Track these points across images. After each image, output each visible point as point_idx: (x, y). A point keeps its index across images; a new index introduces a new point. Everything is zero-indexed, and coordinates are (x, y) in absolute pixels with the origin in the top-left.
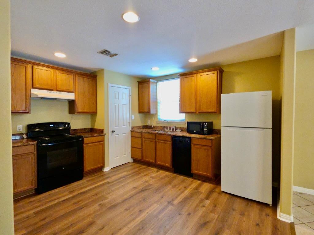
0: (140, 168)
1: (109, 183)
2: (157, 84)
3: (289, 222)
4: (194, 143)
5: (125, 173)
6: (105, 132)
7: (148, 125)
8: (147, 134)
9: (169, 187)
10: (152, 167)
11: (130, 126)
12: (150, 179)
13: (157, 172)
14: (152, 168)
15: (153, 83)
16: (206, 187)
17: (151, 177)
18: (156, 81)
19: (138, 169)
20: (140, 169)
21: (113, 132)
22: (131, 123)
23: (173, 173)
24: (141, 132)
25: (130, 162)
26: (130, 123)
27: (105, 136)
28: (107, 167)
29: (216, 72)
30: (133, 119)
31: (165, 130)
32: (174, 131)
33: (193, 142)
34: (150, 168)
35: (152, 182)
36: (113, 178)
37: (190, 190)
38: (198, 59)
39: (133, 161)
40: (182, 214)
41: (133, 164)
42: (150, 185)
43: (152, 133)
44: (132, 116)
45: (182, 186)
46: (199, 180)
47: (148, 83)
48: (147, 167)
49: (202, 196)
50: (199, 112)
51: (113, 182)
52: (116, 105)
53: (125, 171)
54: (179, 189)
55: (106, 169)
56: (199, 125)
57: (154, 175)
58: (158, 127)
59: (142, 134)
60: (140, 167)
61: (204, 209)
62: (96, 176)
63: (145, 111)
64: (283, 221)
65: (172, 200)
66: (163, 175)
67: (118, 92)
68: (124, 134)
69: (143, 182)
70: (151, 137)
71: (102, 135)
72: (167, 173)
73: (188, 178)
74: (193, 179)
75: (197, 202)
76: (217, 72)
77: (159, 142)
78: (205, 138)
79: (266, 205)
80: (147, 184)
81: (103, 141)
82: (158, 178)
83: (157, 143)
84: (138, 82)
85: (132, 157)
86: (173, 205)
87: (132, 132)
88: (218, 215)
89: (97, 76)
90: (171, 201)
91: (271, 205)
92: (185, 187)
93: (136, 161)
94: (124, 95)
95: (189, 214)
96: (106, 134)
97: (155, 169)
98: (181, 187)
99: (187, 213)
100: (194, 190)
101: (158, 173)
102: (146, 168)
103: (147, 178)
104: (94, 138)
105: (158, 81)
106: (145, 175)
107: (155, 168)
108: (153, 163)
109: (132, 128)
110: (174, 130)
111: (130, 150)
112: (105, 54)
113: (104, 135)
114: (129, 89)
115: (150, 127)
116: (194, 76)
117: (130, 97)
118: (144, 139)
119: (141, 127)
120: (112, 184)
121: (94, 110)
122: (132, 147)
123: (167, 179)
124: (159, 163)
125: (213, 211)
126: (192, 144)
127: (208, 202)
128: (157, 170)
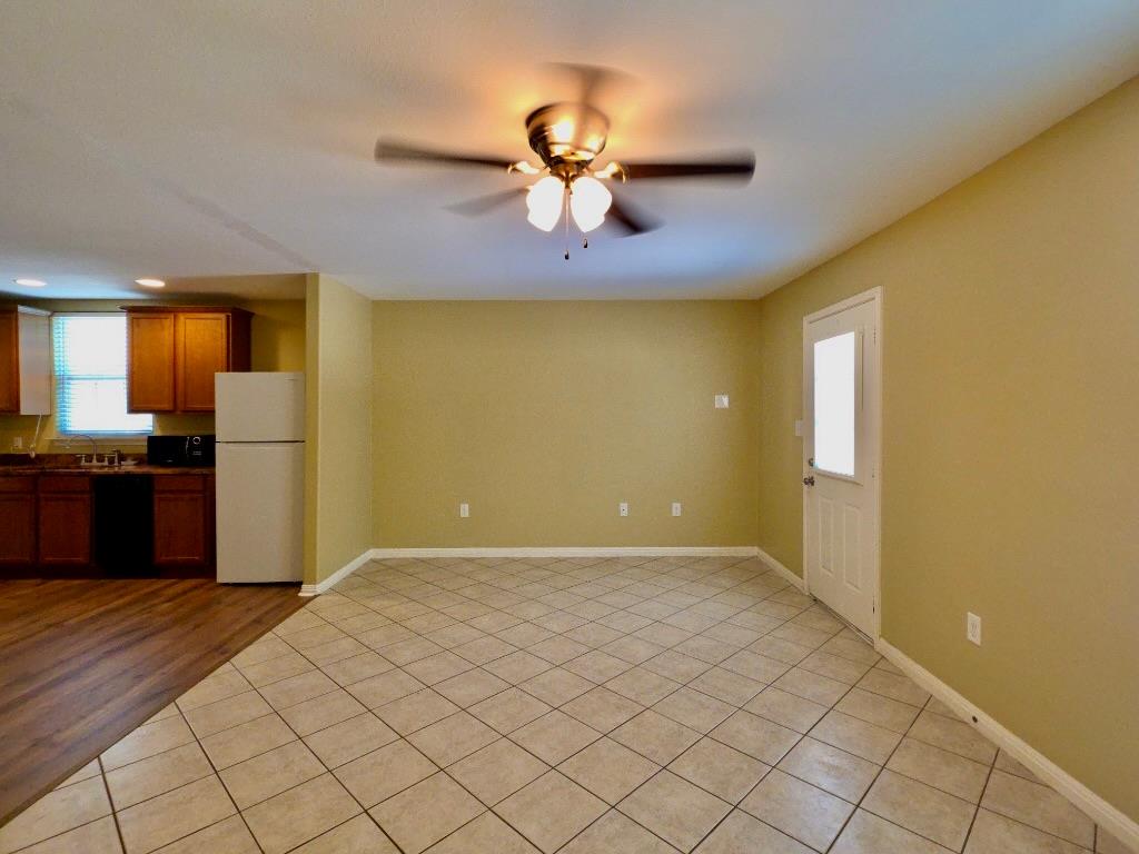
3: (312, 595)
7: (13, 452)
15: (33, 316)
18: (49, 313)
29: (223, 316)
31: (83, 462)
32: (116, 464)
50: (182, 411)
58: (56, 455)
76: (228, 316)
77: (47, 500)
78: (188, 473)
83: (43, 501)
105: (54, 312)
110: (116, 460)
115: (22, 459)
116: (166, 318)
124: (49, 559)
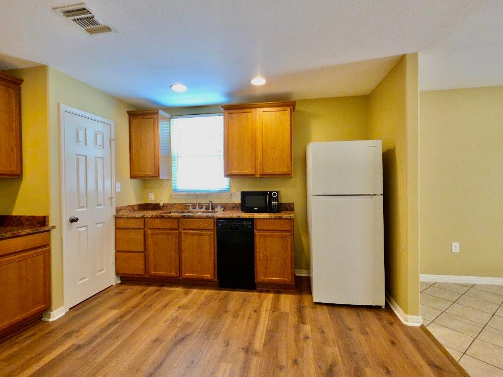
0: (145, 292)
1: (79, 347)
2: (169, 121)
3: (419, 325)
4: (259, 229)
5: (114, 313)
6: (52, 222)
7: (150, 202)
8: (158, 220)
9: (228, 320)
10: (171, 286)
11: (112, 205)
12: (180, 311)
13: (187, 294)
14: (172, 289)
15: (163, 118)
16: (287, 301)
17: (179, 307)
18: (169, 116)
19: (141, 296)
20: (145, 295)
21: (74, 220)
22: (114, 200)
23: (218, 290)
24: (143, 217)
25: (114, 283)
26: (111, 199)
27: (53, 232)
28: (57, 308)
29: (289, 109)
30: (119, 190)
31: (191, 209)
32: (210, 210)
33: (259, 226)
34: (166, 288)
35: (187, 317)
36: (87, 333)
37: (266, 314)
38: (267, 81)
39: (120, 282)
40: (284, 368)
41: (124, 287)
42: (187, 325)
43: (170, 217)
44: (117, 183)
45: (249, 311)
46: (268, 292)
47: (153, 116)
48: (157, 288)
49: (293, 319)
50: (260, 175)
51: (90, 342)
52: (78, 156)
53: (112, 308)
54: (247, 316)
55: (57, 314)
56: (263, 198)
57: (184, 301)
58: (174, 204)
59: (145, 220)
60: (142, 291)
61: (310, 342)
62: (32, 339)
63: (148, 173)
64: (413, 327)
65: (250, 343)
66: (203, 297)
67: (86, 129)
68: (99, 226)
69: (169, 321)
70: (167, 224)
71: (45, 231)
72: (208, 292)
73: (250, 293)
74: (257, 292)
75: (291, 333)
76: (291, 109)
77: (186, 234)
78: (280, 218)
79: (378, 308)
80: (179, 324)
81: (46, 245)
82: (196, 307)
83: (183, 235)
84: (128, 112)
85: (117, 274)
86: (256, 353)
87: (116, 218)
88: (337, 346)
89: (22, 81)
90: (248, 347)
91: (384, 307)
92: (255, 311)
93: (126, 279)
94: (99, 137)
95: (295, 362)
96: (54, 227)
97: (179, 290)
98: (248, 313)
99: (291, 361)
100: (273, 312)
101: (190, 296)
102: (158, 291)
103: (172, 312)
104: (23, 238)
105: (172, 117)
106: (165, 306)
107: (177, 287)
108: (173, 277)
109: (118, 210)
110: (210, 208)
111: (112, 259)
112: (75, 20)
113: (49, 231)
114: (110, 125)
115: (156, 207)
116: (251, 112)
117: (113, 142)
118: (149, 232)
119: (136, 208)
120: (90, 348)
121: (14, 169)
122: (117, 251)
123: (215, 304)
124: (187, 275)
125: (325, 341)
126: (255, 231)
127: (307, 328)
128: (184, 290)
